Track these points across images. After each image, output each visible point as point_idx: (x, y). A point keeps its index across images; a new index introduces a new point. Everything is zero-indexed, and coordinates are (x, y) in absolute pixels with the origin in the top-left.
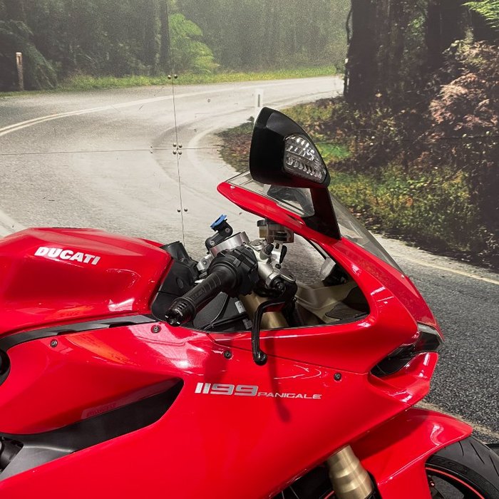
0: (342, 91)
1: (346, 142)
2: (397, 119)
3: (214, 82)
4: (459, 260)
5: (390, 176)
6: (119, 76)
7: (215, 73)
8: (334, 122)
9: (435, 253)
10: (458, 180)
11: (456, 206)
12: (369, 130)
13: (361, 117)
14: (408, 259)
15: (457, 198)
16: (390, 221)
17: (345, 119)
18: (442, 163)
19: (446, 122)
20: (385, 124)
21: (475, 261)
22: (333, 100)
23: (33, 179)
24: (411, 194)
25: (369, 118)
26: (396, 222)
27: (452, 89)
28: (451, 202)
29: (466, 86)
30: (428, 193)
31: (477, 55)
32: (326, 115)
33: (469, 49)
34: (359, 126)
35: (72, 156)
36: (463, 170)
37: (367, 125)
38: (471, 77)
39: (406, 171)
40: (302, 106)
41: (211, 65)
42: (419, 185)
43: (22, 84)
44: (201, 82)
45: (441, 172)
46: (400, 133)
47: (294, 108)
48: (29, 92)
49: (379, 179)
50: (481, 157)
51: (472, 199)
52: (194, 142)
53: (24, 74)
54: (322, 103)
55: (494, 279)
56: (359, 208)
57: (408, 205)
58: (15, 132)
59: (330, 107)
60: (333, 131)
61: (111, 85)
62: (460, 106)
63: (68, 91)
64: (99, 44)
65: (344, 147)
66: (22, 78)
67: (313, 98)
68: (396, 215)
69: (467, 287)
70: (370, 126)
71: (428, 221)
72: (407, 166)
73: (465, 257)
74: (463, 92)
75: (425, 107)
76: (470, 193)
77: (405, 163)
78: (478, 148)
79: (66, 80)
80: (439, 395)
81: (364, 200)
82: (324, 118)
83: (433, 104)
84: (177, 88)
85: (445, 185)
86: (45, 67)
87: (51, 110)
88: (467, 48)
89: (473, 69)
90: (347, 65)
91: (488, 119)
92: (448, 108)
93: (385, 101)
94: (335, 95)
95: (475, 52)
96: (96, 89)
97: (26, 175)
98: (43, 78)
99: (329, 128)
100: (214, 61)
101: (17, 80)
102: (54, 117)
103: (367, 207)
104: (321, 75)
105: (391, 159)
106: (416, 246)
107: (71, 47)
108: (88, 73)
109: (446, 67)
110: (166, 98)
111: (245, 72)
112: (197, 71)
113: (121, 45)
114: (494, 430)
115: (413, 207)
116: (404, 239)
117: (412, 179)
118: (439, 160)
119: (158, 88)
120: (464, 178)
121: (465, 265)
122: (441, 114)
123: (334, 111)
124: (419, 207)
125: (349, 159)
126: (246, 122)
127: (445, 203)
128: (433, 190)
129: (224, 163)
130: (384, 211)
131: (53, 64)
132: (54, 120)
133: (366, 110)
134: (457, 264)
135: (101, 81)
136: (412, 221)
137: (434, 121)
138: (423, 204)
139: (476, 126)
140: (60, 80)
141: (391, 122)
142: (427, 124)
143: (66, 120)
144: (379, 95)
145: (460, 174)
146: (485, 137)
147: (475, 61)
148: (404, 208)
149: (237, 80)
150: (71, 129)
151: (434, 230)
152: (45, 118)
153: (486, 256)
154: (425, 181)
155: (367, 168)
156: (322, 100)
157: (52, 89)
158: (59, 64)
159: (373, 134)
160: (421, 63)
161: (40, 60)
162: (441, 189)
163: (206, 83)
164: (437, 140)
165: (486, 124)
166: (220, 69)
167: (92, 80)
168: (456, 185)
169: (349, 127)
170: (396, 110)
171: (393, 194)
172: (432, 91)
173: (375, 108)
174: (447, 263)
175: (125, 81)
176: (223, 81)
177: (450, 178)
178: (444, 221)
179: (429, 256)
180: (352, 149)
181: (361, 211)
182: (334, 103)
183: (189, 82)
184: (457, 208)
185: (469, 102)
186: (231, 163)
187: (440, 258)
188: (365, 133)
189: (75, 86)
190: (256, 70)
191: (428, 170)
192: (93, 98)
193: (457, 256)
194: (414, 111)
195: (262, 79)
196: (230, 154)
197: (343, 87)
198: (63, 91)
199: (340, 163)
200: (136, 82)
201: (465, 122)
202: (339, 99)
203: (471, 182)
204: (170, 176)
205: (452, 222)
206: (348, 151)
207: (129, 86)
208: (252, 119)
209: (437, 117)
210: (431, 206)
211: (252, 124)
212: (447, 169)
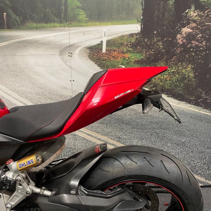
0: (140, 30)
1: (141, 52)
2: (163, 42)
3: (86, 26)
4: (190, 103)
6: (46, 23)
7: (87, 22)
8: (136, 43)
9: (179, 100)
10: (189, 69)
11: (188, 80)
12: (151, 47)
13: (148, 41)
15: (189, 76)
16: (160, 86)
17: (141, 42)
18: (183, 61)
19: (183, 44)
20: (158, 45)
21: (197, 104)
22: (136, 34)
23: (9, 66)
24: (169, 74)
25: (151, 41)
26: (163, 86)
27: (186, 30)
28: (186, 78)
29: (192, 29)
30: (176, 74)
31: (196, 16)
32: (133, 40)
33: (193, 13)
34: (147, 45)
35: (26, 57)
36: (191, 64)
37: (151, 45)
38: (194, 25)
40: (123, 36)
41: (85, 19)
42: (172, 71)
43: (6, 26)
44: (81, 26)
45: (182, 65)
46: (164, 48)
47: (120, 37)
48: (8, 29)
50: (199, 59)
51: (195, 77)
52: (77, 51)
53: (7, 22)
54: (132, 35)
55: (205, 112)
57: (168, 79)
58: (2, 46)
59: (135, 37)
60: (136, 47)
61: (43, 27)
62: (190, 37)
63: (25, 29)
64: (38, 10)
65: (141, 54)
66: (6, 23)
67: (128, 33)
68: (163, 83)
69: (194, 115)
70: (152, 45)
71: (176, 86)
72: (167, 63)
73: (192, 102)
74: (191, 31)
75: (174, 37)
76: (194, 74)
77: (166, 61)
78: (197, 55)
79: (24, 24)
82: (132, 41)
83: (178, 36)
84: (71, 28)
85: (184, 71)
86: (16, 19)
87: (18, 37)
88: (192, 13)
89: (195, 21)
90: (142, 19)
91: (201, 43)
92: (184, 38)
93: (158, 34)
94: (137, 32)
95: (195, 14)
96: (37, 28)
97: (6, 65)
98: (14, 23)
99: (134, 46)
100: (86, 17)
101: (4, 24)
102: (19, 40)
104: (131, 23)
105: (161, 59)
106: (171, 97)
107: (27, 11)
108: (33, 22)
109: (183, 21)
110: (66, 32)
111: (99, 22)
112: (79, 21)
113: (48, 10)
114: (206, 179)
115: (170, 80)
116: (166, 94)
117: (169, 68)
118: (181, 60)
119: (63, 28)
120: (192, 68)
121: (192, 106)
122: (182, 40)
123: (137, 39)
124: (172, 80)
125: (143, 59)
126: (99, 43)
127: (184, 78)
128: (178, 73)
129: (90, 60)
130: (158, 81)
131: (19, 18)
132: (19, 41)
133: (150, 39)
134: (189, 105)
135: (39, 25)
136: (170, 86)
137: (178, 43)
138: (174, 79)
139: (197, 46)
140: (22, 24)
141: (160, 43)
142: (176, 44)
143: (24, 41)
144: (155, 32)
145: (190, 66)
146: (200, 50)
147: (195, 18)
148: (166, 80)
149: (96, 25)
150: (26, 45)
151: (179, 90)
152: (15, 41)
153: (201, 102)
154: (175, 69)
155: (150, 63)
156: (131, 34)
157: (18, 28)
158: (21, 18)
159: (153, 48)
160: (173, 19)
161: (14, 16)
162: (182, 72)
163: (83, 26)
164: (180, 51)
165: (200, 45)
166: (88, 20)
167: (35, 25)
168: (188, 71)
169: (143, 46)
170: (162, 39)
171: (161, 74)
172: (178, 31)
173: (154, 37)
174: (184, 105)
175: (49, 25)
176: (90, 26)
177: (186, 68)
178: (183, 86)
179: (177, 101)
180: (144, 55)
182: (136, 35)
183: (76, 26)
184: (189, 81)
185: (193, 35)
186: (93, 60)
187: (182, 102)
188: (149, 48)
189: (28, 27)
190: (104, 21)
191: (176, 64)
192: (35, 32)
193: (189, 102)
194: (170, 39)
195: (106, 25)
196: (92, 57)
197: (140, 28)
198: (23, 29)
199: (139, 61)
200: (53, 25)
201: (192, 44)
202: (139, 34)
203: (195, 69)
204: (67, 66)
205: (187, 87)
206: (143, 55)
207: (50, 27)
208: (102, 42)
209: (180, 41)
210: (178, 80)
211: (102, 44)
212: (184, 64)
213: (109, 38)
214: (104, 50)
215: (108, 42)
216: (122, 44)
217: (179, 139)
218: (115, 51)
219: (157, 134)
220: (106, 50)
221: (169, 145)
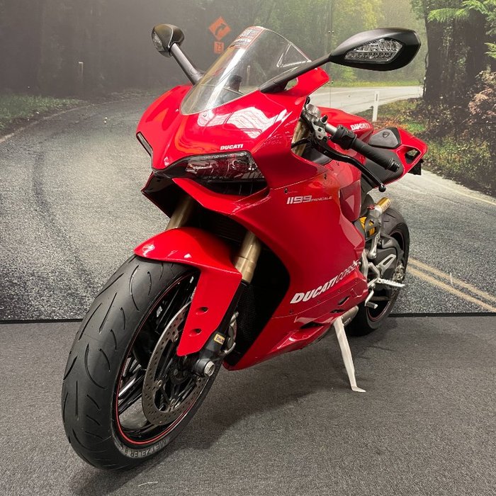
0: (422, 95)
1: (423, 122)
2: (451, 111)
3: (353, 86)
4: (485, 194)
5: (447, 143)
7: (354, 81)
8: (417, 111)
9: (472, 189)
10: (484, 147)
11: (483, 161)
12: (436, 116)
13: (432, 109)
14: (457, 191)
15: (483, 157)
16: (447, 169)
17: (424, 109)
18: (475, 137)
19: (477, 113)
20: (445, 113)
21: (494, 194)
22: (416, 99)
24: (459, 153)
25: (436, 109)
26: (450, 169)
27: (480, 96)
28: (480, 159)
29: (487, 95)
30: (468, 153)
31: (493, 80)
32: (413, 107)
33: (488, 76)
34: (431, 114)
36: (487, 141)
37: (435, 113)
38: (490, 90)
39: (456, 140)
40: (400, 101)
41: (352, 77)
42: (463, 149)
43: (247, 82)
44: (346, 86)
45: (475, 142)
46: (453, 119)
47: (396, 102)
49: (441, 144)
51: (492, 158)
53: (250, 77)
54: (411, 100)
56: (429, 160)
57: (457, 160)
59: (415, 102)
60: (417, 116)
62: (485, 106)
65: (422, 125)
66: (248, 79)
67: (407, 98)
68: (450, 165)
69: (490, 210)
70: (437, 114)
71: (468, 170)
72: (456, 138)
73: (488, 192)
74: (486, 98)
75: (466, 106)
76: (491, 154)
77: (455, 135)
80: (475, 279)
81: (433, 156)
83: (470, 104)
84: (333, 88)
85: (477, 149)
86: (262, 74)
88: (487, 75)
89: (491, 86)
90: (425, 81)
92: (478, 106)
93: (445, 101)
94: (418, 96)
95: (492, 77)
99: (414, 114)
100: (354, 75)
103: (434, 160)
104: (411, 85)
105: (448, 133)
106: (461, 184)
109: (477, 85)
111: (371, 82)
112: (344, 80)
115: (459, 161)
116: (454, 180)
117: (459, 145)
118: (474, 135)
120: (487, 146)
121: (488, 197)
122: (475, 109)
123: (418, 105)
124: (463, 161)
125: (425, 132)
126: (369, 108)
127: (477, 159)
128: (470, 152)
130: (444, 163)
133: (434, 106)
134: (484, 196)
136: (459, 169)
137: (471, 113)
138: (465, 160)
139: (493, 117)
141: (448, 112)
142: (467, 114)
144: (442, 98)
145: (485, 143)
147: (492, 82)
148: (454, 161)
149: (365, 86)
151: (471, 175)
154: (466, 146)
155: (434, 137)
159: (438, 118)
160: (464, 81)
161: (260, 70)
162: (475, 151)
163: (349, 87)
164: (473, 124)
166: (357, 79)
168: (483, 149)
169: (425, 114)
170: (450, 107)
171: (448, 153)
172: (470, 97)
173: (439, 104)
176: (358, 86)
177: (480, 145)
178: (477, 169)
179: (468, 190)
180: (427, 127)
181: (431, 163)
182: (417, 101)
183: (339, 86)
184: (484, 163)
185: (489, 104)
187: (475, 192)
188: (434, 118)
190: (376, 81)
191: (468, 140)
193: (484, 191)
194: (460, 107)
195: (379, 86)
197: (422, 92)
199: (420, 134)
201: (488, 114)
202: (420, 99)
203: (492, 148)
205: (481, 171)
206: (425, 127)
208: (372, 107)
209: (472, 110)
210: (469, 161)
211: (372, 110)
212: (478, 140)
213: (382, 103)
214: (375, 119)
215: (381, 109)
216: (398, 111)
217: (470, 243)
218: (388, 119)
219: (442, 235)
220: (378, 119)
221: (457, 251)
